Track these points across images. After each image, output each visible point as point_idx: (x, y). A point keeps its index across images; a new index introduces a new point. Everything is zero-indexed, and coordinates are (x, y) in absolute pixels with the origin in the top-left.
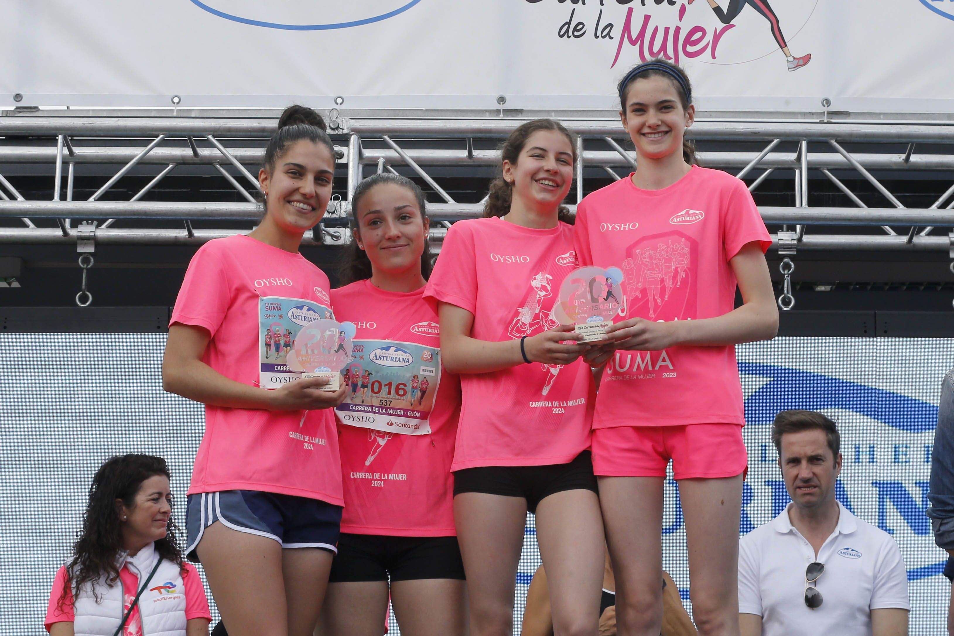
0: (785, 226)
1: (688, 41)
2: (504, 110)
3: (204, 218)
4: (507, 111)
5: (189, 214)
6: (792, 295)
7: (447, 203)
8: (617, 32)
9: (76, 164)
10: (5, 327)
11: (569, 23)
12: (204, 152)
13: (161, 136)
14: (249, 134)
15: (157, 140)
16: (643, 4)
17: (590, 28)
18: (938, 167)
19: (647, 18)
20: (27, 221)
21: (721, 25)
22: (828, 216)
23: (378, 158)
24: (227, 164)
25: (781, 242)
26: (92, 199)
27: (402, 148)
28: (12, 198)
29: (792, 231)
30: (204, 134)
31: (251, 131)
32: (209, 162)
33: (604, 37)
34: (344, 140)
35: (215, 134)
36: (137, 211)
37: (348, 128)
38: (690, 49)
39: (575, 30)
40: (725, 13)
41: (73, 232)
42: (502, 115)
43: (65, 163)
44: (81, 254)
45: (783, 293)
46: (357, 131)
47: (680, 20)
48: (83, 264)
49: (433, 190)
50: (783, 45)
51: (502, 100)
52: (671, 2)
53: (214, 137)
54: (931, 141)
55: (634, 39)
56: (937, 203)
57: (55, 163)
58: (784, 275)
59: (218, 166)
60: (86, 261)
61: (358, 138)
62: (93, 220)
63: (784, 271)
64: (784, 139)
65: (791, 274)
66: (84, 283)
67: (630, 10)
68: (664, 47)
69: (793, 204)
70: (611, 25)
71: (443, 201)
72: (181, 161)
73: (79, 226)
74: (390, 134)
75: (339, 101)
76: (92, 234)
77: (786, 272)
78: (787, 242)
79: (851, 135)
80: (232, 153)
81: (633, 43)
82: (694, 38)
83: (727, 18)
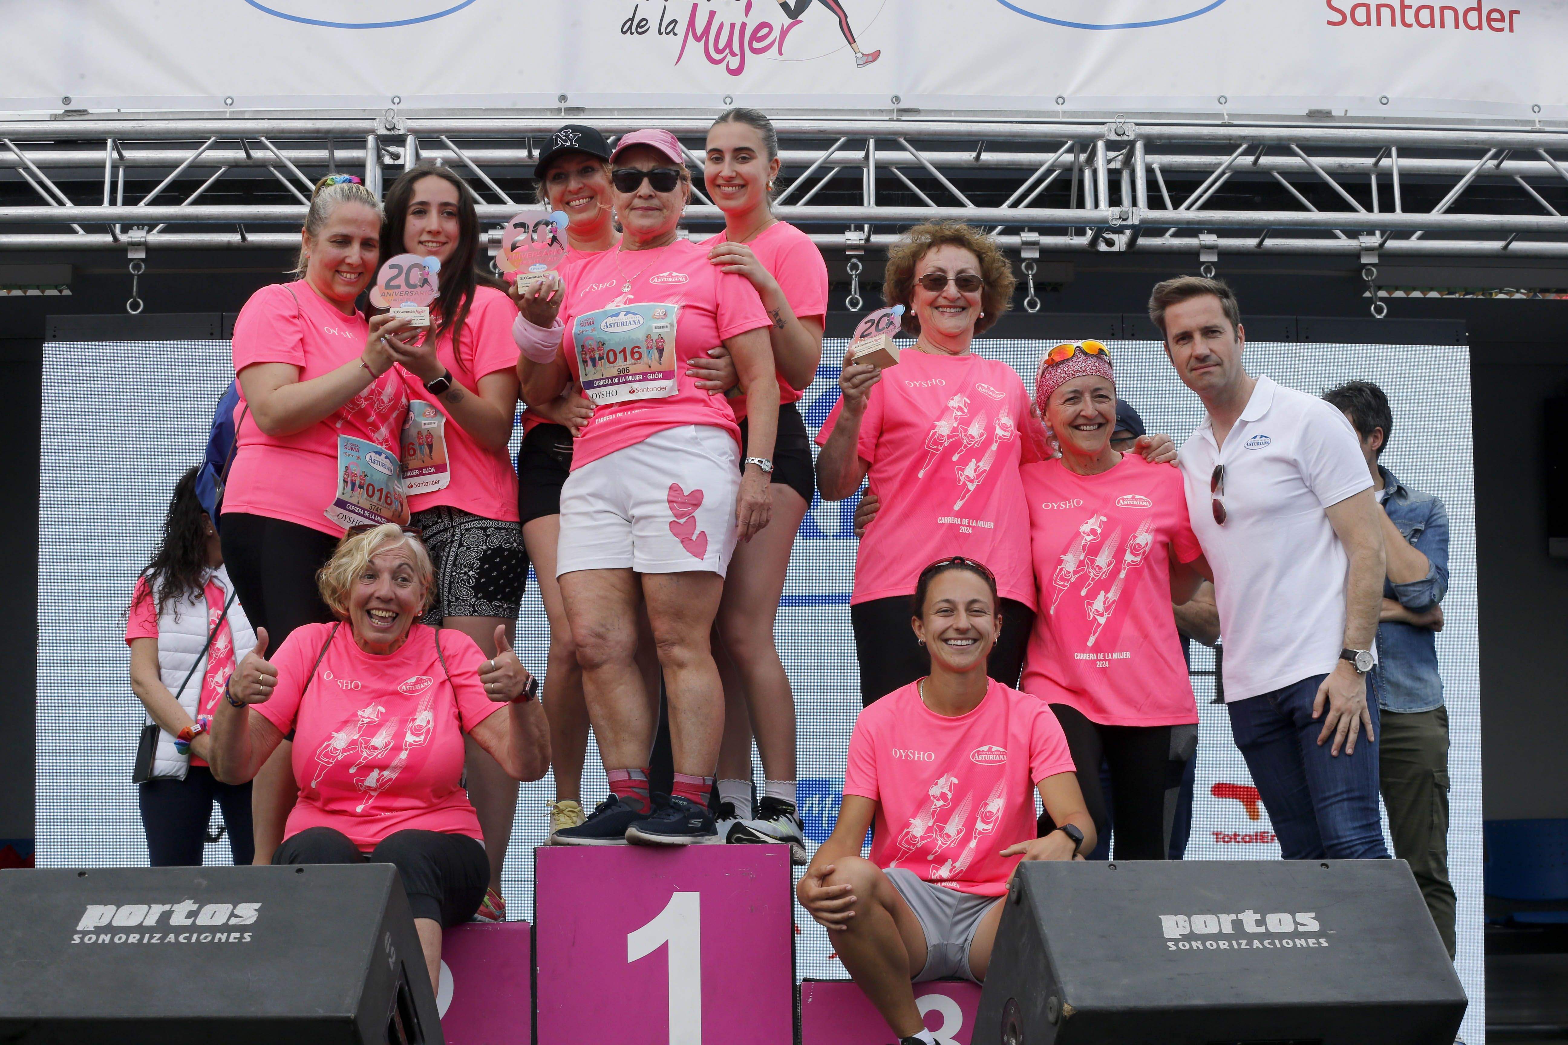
0: (853, 226)
1: (754, 37)
2: (565, 109)
3: (257, 222)
4: (569, 110)
5: (242, 218)
6: (860, 296)
7: (505, 203)
8: (681, 29)
9: (127, 168)
10: (54, 336)
11: (632, 20)
12: (257, 154)
13: (213, 139)
14: (303, 135)
15: (209, 142)
17: (653, 24)
18: (1009, 165)
19: (712, 14)
20: (76, 227)
22: (896, 216)
23: (436, 159)
24: (281, 166)
25: (849, 242)
26: (142, 203)
27: (460, 148)
28: (61, 203)
29: (860, 231)
30: (257, 135)
31: (305, 133)
32: (263, 165)
33: (668, 34)
34: (400, 141)
35: (268, 135)
36: (189, 215)
37: (404, 129)
38: (756, 45)
39: (638, 26)
40: (792, 9)
41: (124, 238)
42: (563, 114)
43: (115, 168)
44: (132, 260)
45: (850, 293)
46: (414, 132)
47: (747, 14)
48: (134, 271)
49: (492, 191)
50: (851, 40)
51: (563, 98)
53: (267, 138)
54: (1003, 138)
55: (699, 34)
56: (1008, 202)
57: (104, 167)
58: (852, 275)
59: (272, 169)
60: (137, 267)
61: (415, 139)
62: (143, 225)
63: (852, 271)
64: (851, 137)
65: (859, 275)
66: (135, 290)
67: (695, 5)
68: (729, 44)
69: (860, 203)
70: (675, 22)
71: (501, 202)
72: (234, 164)
73: (130, 231)
74: (448, 134)
75: (396, 100)
76: (143, 239)
77: (854, 272)
78: (855, 242)
79: (920, 133)
80: (287, 155)
81: (698, 39)
82: (760, 34)
83: (794, 13)
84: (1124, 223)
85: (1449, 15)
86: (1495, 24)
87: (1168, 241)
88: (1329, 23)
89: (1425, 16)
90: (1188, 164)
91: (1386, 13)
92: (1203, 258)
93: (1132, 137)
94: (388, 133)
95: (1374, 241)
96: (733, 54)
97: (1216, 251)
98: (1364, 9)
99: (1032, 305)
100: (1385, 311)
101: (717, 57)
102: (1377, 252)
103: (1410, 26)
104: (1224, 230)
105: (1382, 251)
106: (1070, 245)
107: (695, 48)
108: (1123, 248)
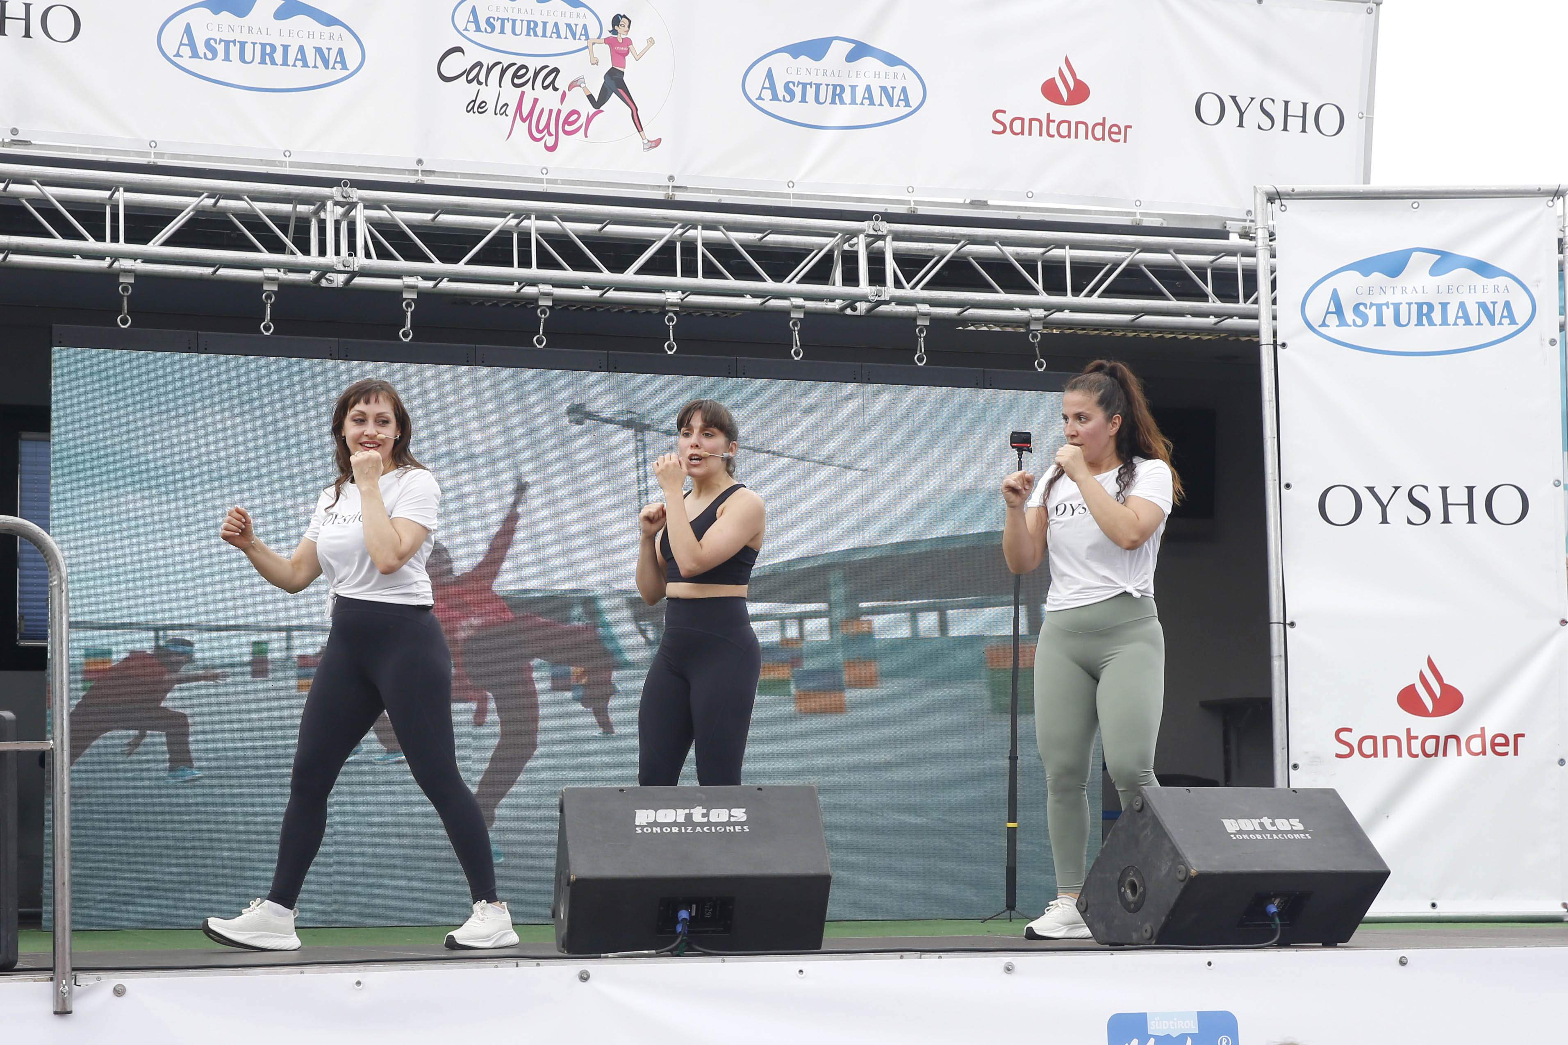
1: (566, 122)
2: (422, 171)
4: (426, 172)
7: (432, 262)
8: (511, 111)
11: (475, 101)
12: (228, 203)
13: (206, 194)
15: (203, 197)
16: (533, 89)
17: (491, 106)
19: (536, 101)
21: (593, 110)
25: (669, 300)
30: (241, 194)
32: (225, 211)
33: (501, 114)
34: (352, 206)
37: (357, 198)
38: (567, 128)
39: (479, 107)
40: (596, 100)
41: (115, 266)
42: (419, 174)
44: (122, 283)
45: (668, 339)
46: (363, 200)
47: (562, 104)
48: (124, 293)
49: (418, 250)
50: (640, 130)
51: (420, 162)
52: (556, 89)
55: (524, 117)
58: (669, 326)
59: (234, 216)
60: (126, 289)
61: (364, 206)
65: (675, 326)
66: (124, 308)
67: (523, 93)
68: (547, 126)
70: (507, 105)
71: (429, 260)
73: (122, 261)
76: (133, 268)
77: (671, 323)
78: (673, 300)
79: (734, 224)
80: (261, 206)
81: (524, 120)
82: (571, 119)
83: (597, 103)
84: (879, 299)
85: (1082, 128)
86: (1114, 136)
87: (893, 308)
88: (994, 132)
89: (1064, 129)
90: (910, 249)
91: (1036, 125)
92: (919, 323)
93: (885, 233)
94: (344, 200)
95: (1040, 313)
96: (550, 134)
97: (929, 317)
98: (1020, 121)
99: (797, 354)
100: (1045, 366)
101: (538, 136)
102: (1042, 321)
103: (1053, 136)
104: (933, 303)
105: (1045, 320)
106: (826, 309)
107: (521, 127)
108: (863, 312)
